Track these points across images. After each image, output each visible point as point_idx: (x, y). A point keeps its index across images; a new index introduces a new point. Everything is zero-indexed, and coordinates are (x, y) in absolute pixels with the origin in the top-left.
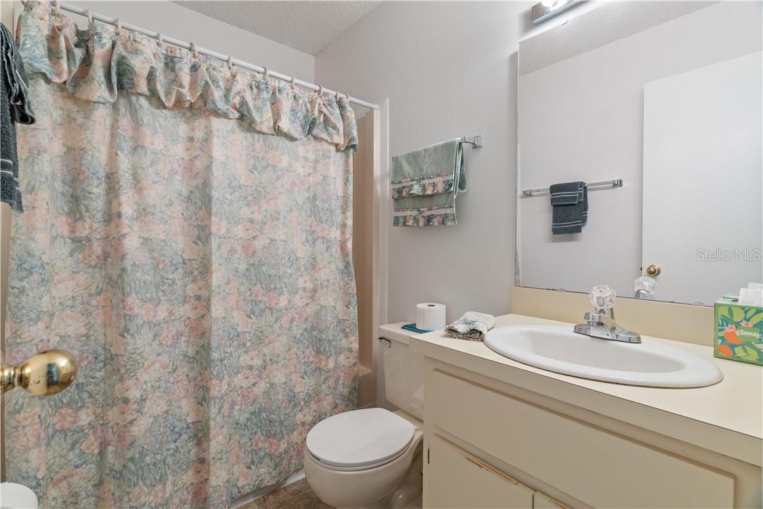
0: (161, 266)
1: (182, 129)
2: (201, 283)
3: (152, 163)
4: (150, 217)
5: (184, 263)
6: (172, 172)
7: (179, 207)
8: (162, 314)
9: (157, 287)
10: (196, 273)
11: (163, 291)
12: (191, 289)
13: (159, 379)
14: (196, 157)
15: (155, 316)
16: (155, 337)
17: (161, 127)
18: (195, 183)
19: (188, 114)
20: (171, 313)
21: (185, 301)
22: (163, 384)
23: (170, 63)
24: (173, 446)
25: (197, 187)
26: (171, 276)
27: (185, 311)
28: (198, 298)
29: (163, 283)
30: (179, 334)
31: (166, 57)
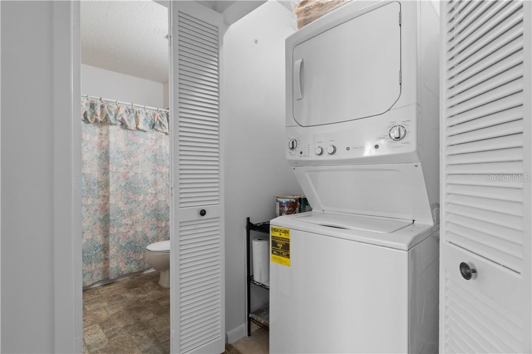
0: (89, 184)
1: (97, 130)
2: (105, 190)
3: (85, 146)
4: (85, 165)
5: (98, 183)
6: (93, 147)
7: (96, 161)
8: (90, 202)
9: (88, 192)
10: (103, 186)
11: (90, 193)
12: (101, 193)
13: (89, 226)
14: (103, 141)
15: (87, 203)
16: (87, 210)
17: (89, 131)
18: (102, 151)
19: (100, 124)
20: (93, 202)
21: (99, 198)
22: (90, 228)
23: (92, 106)
24: (94, 252)
25: (103, 153)
26: (93, 188)
27: (99, 201)
28: (104, 196)
29: (90, 190)
30: (96, 210)
31: (91, 104)
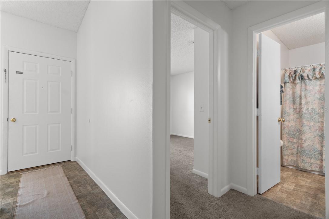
0: (311, 114)
1: (318, 83)
2: (322, 118)
3: (309, 93)
4: (308, 104)
5: (318, 113)
6: (315, 93)
7: (317, 101)
8: (312, 124)
9: (311, 118)
10: (321, 116)
11: (312, 119)
12: (320, 120)
13: (310, 138)
14: (322, 89)
15: (309, 124)
16: (309, 128)
17: (312, 84)
18: (321, 95)
19: (320, 79)
20: (314, 124)
21: (318, 122)
22: (311, 139)
23: (314, 70)
24: (314, 153)
25: (322, 96)
26: (314, 116)
27: (319, 124)
28: (322, 122)
29: (312, 118)
30: (316, 130)
31: (313, 69)
